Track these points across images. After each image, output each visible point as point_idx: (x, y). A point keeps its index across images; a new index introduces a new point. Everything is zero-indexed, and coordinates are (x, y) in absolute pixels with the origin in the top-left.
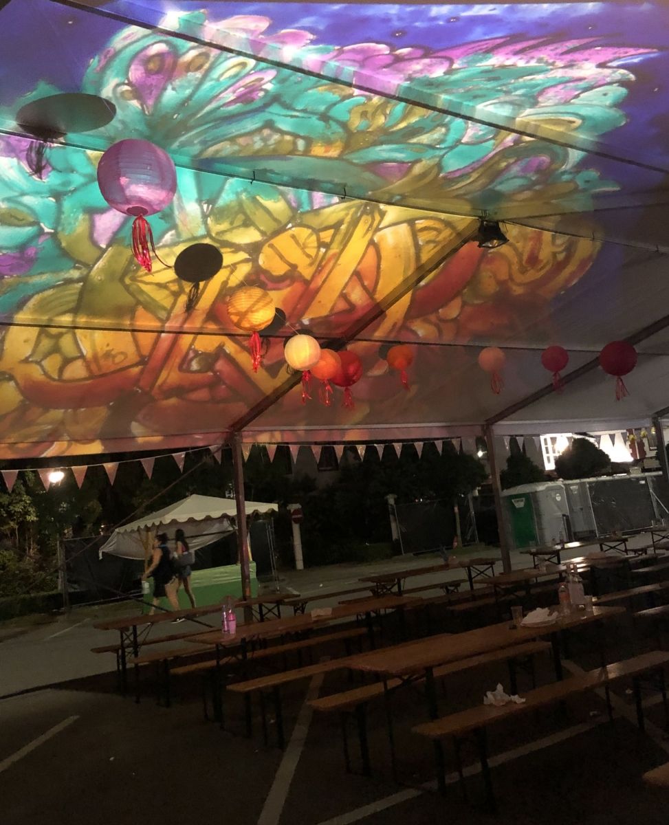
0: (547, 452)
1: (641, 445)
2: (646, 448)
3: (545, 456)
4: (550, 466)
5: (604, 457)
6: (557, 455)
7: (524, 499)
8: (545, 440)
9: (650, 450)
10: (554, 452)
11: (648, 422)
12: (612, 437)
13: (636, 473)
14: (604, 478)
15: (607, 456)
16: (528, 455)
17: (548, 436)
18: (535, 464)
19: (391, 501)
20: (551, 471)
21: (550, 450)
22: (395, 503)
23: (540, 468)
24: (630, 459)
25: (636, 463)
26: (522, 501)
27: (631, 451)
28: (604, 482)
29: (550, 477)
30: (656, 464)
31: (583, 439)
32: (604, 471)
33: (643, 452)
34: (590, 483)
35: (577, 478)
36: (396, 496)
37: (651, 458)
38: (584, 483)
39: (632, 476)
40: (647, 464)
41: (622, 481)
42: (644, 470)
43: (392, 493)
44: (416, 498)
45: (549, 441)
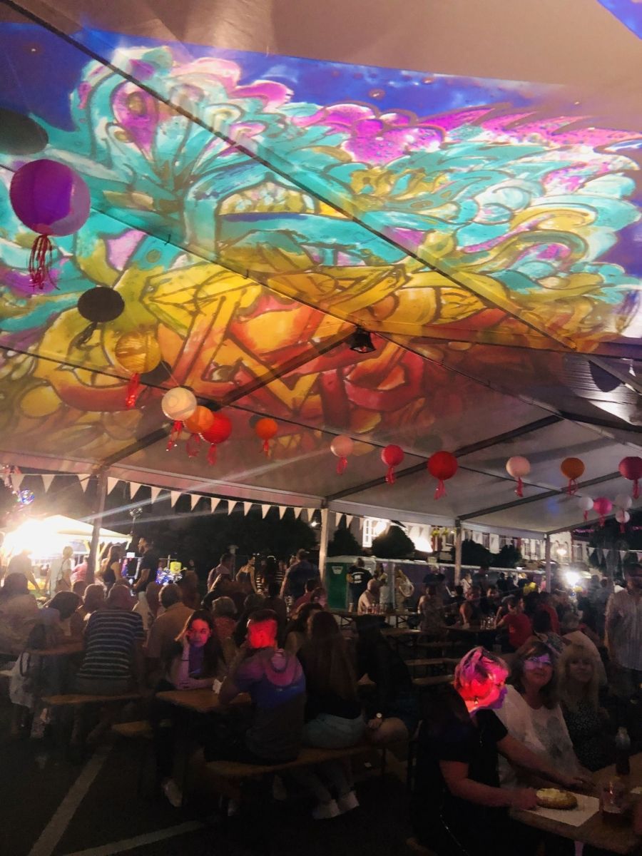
0: (367, 533)
1: (440, 540)
2: (444, 543)
3: (365, 535)
4: (367, 544)
5: (410, 544)
6: (375, 536)
7: (342, 567)
8: (368, 522)
9: (447, 546)
10: (372, 533)
11: (451, 522)
12: (421, 530)
13: (433, 563)
14: (407, 561)
15: (413, 544)
16: (352, 532)
17: (371, 519)
18: (356, 540)
19: (233, 551)
20: (368, 548)
21: (370, 531)
22: (236, 553)
23: (359, 544)
24: (430, 550)
25: (434, 554)
26: (339, 569)
27: (431, 543)
28: (407, 565)
29: (366, 553)
30: (449, 557)
31: (397, 527)
32: (408, 555)
33: (440, 546)
34: (396, 564)
35: (387, 558)
36: (237, 548)
37: (446, 552)
38: (392, 562)
39: (430, 564)
40: (443, 556)
41: (421, 566)
42: (439, 561)
43: (236, 544)
44: (254, 552)
45: (370, 524)
